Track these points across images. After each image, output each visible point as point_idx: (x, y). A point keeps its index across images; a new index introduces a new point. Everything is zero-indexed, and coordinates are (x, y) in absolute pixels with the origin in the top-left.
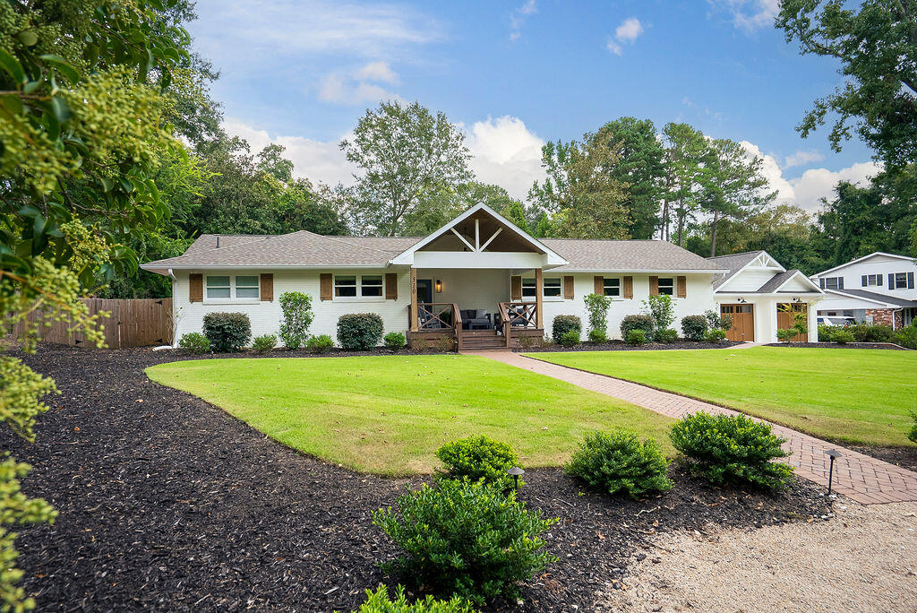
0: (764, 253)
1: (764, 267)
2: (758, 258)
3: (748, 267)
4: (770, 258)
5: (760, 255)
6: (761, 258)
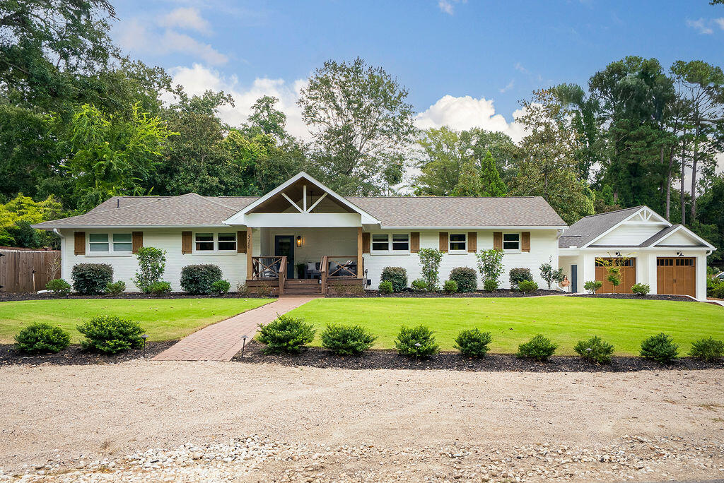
0: (645, 208)
1: (646, 221)
2: (638, 212)
3: (625, 222)
4: (652, 213)
5: (642, 210)
6: (642, 213)
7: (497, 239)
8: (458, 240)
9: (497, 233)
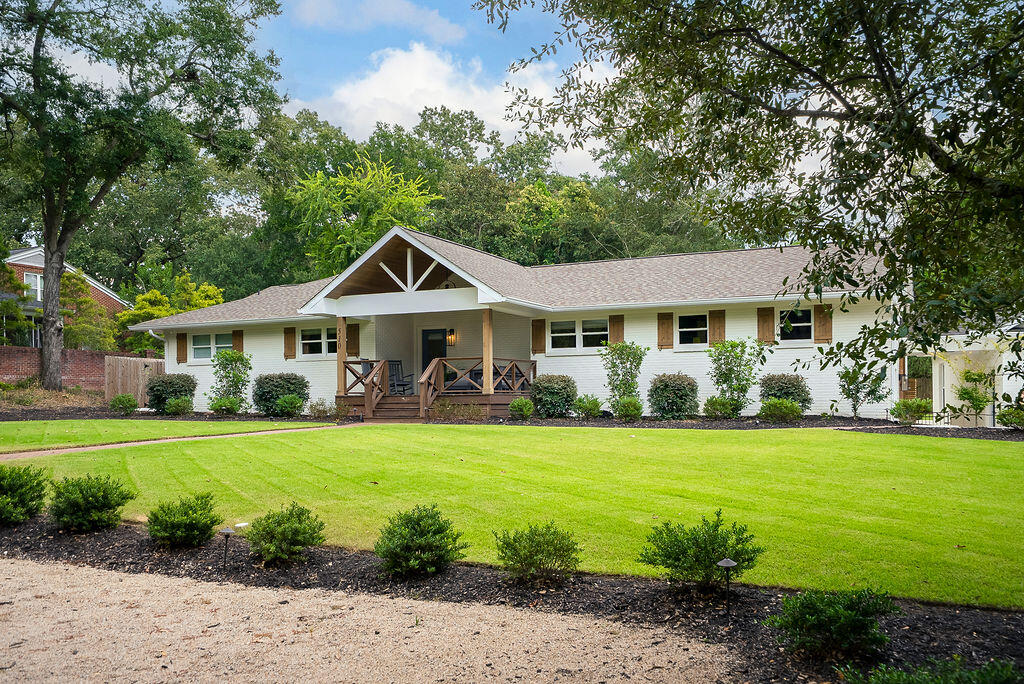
7: (765, 321)
8: (694, 326)
9: (764, 309)
